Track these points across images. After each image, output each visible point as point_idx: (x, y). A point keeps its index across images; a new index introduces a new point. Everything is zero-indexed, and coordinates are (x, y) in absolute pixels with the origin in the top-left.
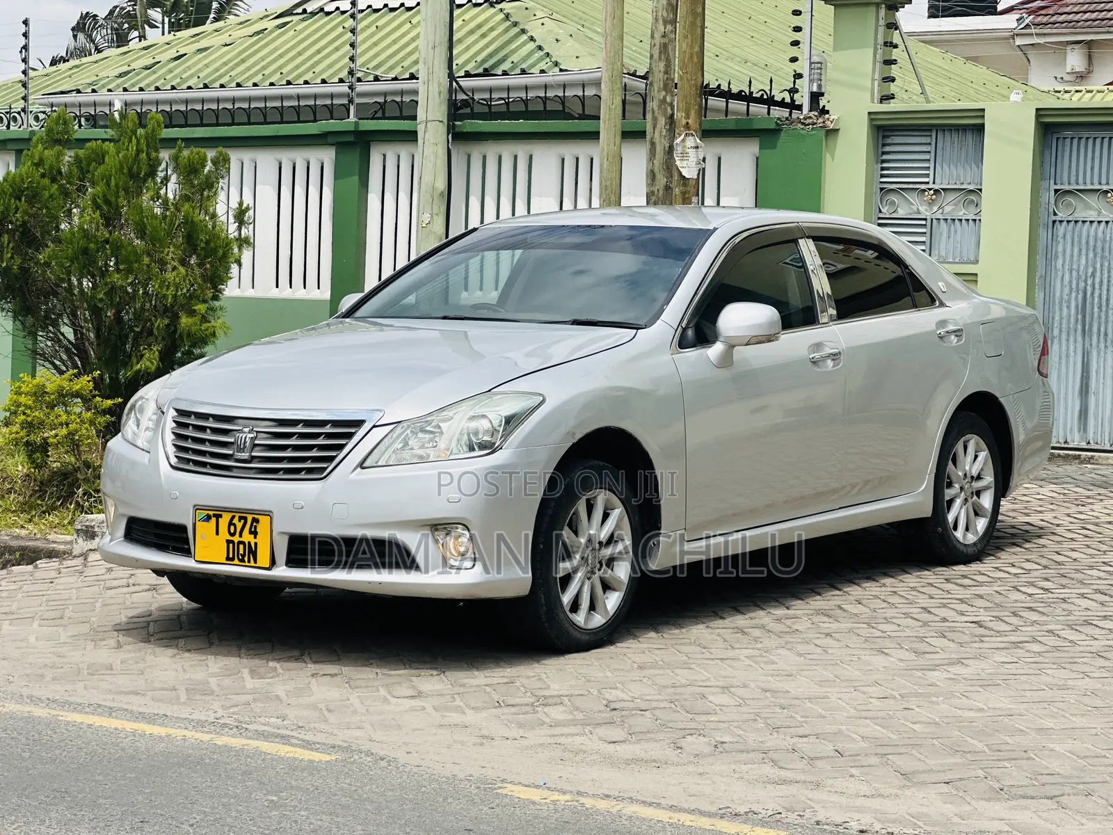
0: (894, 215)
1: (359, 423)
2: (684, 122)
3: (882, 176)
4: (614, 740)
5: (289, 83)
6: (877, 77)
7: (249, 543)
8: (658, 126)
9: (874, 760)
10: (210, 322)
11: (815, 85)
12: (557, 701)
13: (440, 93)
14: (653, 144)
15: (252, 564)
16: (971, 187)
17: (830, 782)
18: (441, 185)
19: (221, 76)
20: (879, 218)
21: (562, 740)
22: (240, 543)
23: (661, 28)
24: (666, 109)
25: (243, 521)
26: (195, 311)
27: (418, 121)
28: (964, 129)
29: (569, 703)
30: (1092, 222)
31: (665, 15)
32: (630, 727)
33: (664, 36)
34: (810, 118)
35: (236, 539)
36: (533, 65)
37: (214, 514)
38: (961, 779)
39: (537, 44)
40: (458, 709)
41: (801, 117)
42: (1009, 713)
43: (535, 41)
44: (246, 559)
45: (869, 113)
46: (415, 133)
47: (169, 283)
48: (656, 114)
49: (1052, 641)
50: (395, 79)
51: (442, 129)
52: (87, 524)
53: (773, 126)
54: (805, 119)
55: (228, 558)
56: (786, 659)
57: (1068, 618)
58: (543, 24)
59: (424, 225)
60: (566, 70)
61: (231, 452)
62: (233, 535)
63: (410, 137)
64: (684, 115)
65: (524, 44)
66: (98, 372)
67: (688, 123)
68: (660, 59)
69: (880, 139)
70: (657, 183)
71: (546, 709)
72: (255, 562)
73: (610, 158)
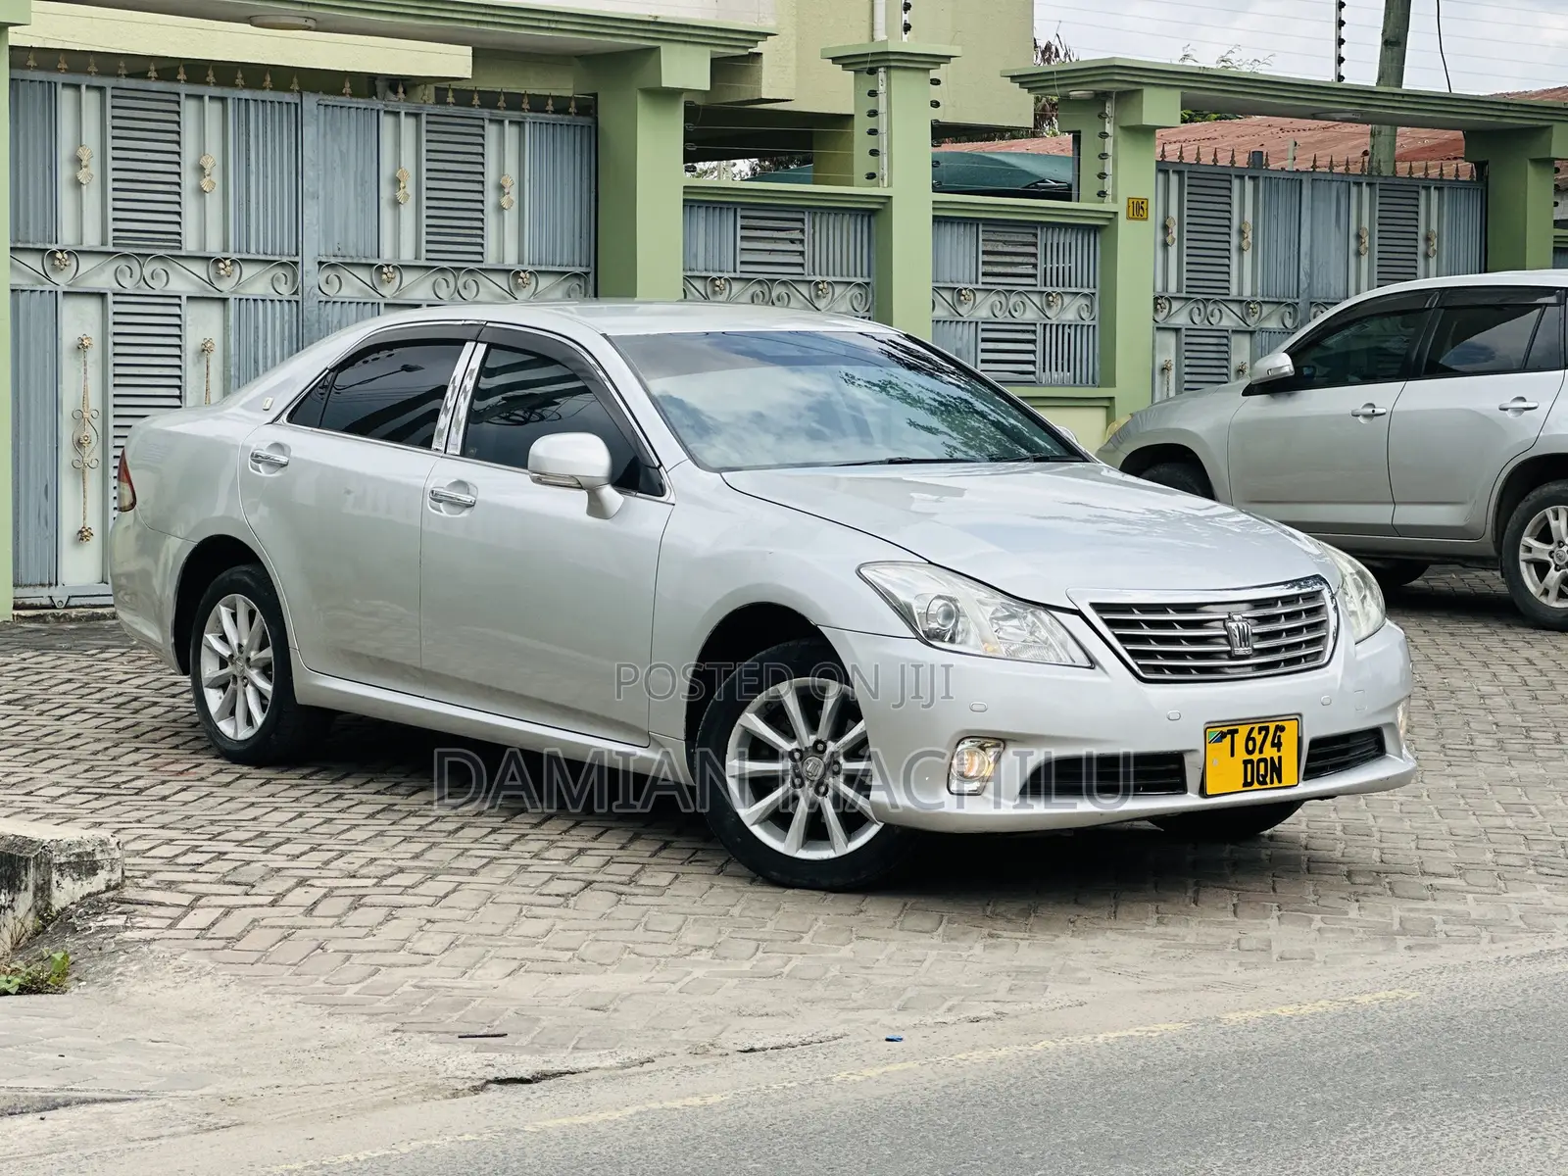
7: (1272, 758)
15: (1276, 784)
22: (1260, 761)
25: (1263, 733)
35: (1256, 757)
44: (1268, 780)
52: (77, 851)
55: (1246, 784)
62: (1250, 752)
72: (1278, 781)
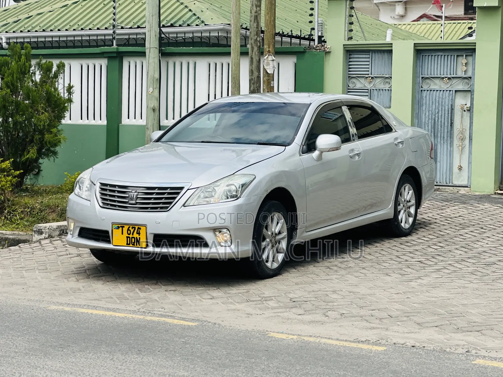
0: (355, 88)
1: (182, 188)
2: (268, 50)
3: (349, 71)
4: (300, 314)
5: (82, 29)
6: (346, 30)
7: (137, 237)
8: (254, 50)
9: (405, 319)
10: (57, 136)
11: (320, 33)
12: (269, 299)
13: (155, 35)
14: (252, 58)
15: (138, 246)
16: (387, 76)
17: (391, 328)
18: (157, 76)
19: (50, 26)
20: (348, 89)
21: (279, 314)
22: (132, 238)
23: (255, 9)
24: (257, 43)
25: (133, 229)
26: (52, 132)
27: (146, 48)
28: (384, 51)
29: (275, 300)
30: (437, 91)
31: (256, 3)
32: (304, 308)
33: (256, 12)
34: (318, 47)
35: (131, 236)
36: (192, 23)
37: (121, 226)
38: (441, 325)
39: (193, 12)
40: (231, 303)
41: (315, 46)
42: (448, 298)
43: (192, 11)
44: (135, 244)
45: (344, 45)
46: (145, 53)
47: (41, 120)
48: (253, 46)
49: (452, 268)
50: (131, 28)
51: (157, 51)
52: (39, 228)
53: (302, 50)
54: (316, 47)
55: (127, 244)
56: (352, 279)
57: (454, 258)
58: (195, 4)
59: (150, 93)
60: (208, 25)
61: (127, 201)
62: (129, 234)
63: (143, 54)
64: (267, 47)
65: (187, 13)
66: (12, 159)
67: (269, 50)
68: (254, 22)
69: (348, 55)
70: (254, 75)
71: (267, 302)
72: (139, 245)
73: (235, 65)
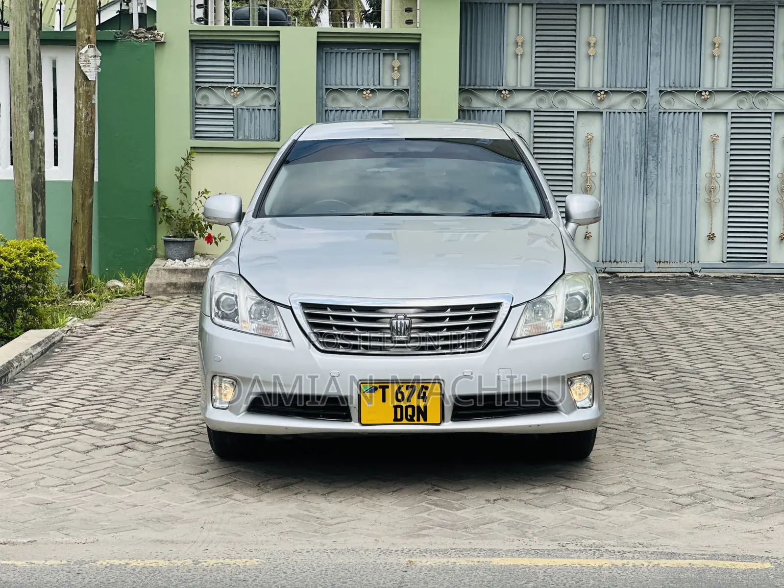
0: (207, 106)
1: (498, 305)
2: (86, 36)
3: (198, 77)
6: (192, 4)
11: (139, 8)
14: (28, 51)
16: (269, 86)
20: (197, 108)
24: (36, 24)
30: (352, 111)
34: (141, 33)
41: (135, 32)
44: (415, 418)
45: (190, 31)
48: (29, 28)
53: (112, 38)
54: (138, 33)
55: (396, 419)
61: (390, 336)
64: (86, 31)
67: (89, 38)
69: (195, 49)
70: (33, 82)
72: (425, 420)
73: (21, 63)
